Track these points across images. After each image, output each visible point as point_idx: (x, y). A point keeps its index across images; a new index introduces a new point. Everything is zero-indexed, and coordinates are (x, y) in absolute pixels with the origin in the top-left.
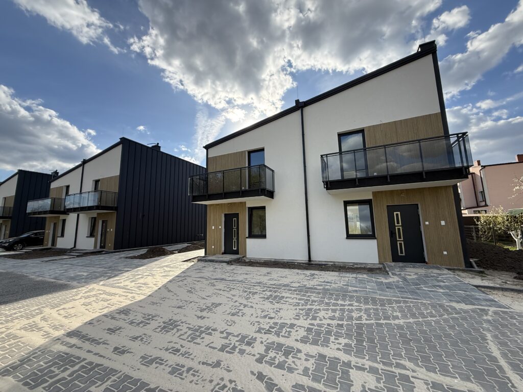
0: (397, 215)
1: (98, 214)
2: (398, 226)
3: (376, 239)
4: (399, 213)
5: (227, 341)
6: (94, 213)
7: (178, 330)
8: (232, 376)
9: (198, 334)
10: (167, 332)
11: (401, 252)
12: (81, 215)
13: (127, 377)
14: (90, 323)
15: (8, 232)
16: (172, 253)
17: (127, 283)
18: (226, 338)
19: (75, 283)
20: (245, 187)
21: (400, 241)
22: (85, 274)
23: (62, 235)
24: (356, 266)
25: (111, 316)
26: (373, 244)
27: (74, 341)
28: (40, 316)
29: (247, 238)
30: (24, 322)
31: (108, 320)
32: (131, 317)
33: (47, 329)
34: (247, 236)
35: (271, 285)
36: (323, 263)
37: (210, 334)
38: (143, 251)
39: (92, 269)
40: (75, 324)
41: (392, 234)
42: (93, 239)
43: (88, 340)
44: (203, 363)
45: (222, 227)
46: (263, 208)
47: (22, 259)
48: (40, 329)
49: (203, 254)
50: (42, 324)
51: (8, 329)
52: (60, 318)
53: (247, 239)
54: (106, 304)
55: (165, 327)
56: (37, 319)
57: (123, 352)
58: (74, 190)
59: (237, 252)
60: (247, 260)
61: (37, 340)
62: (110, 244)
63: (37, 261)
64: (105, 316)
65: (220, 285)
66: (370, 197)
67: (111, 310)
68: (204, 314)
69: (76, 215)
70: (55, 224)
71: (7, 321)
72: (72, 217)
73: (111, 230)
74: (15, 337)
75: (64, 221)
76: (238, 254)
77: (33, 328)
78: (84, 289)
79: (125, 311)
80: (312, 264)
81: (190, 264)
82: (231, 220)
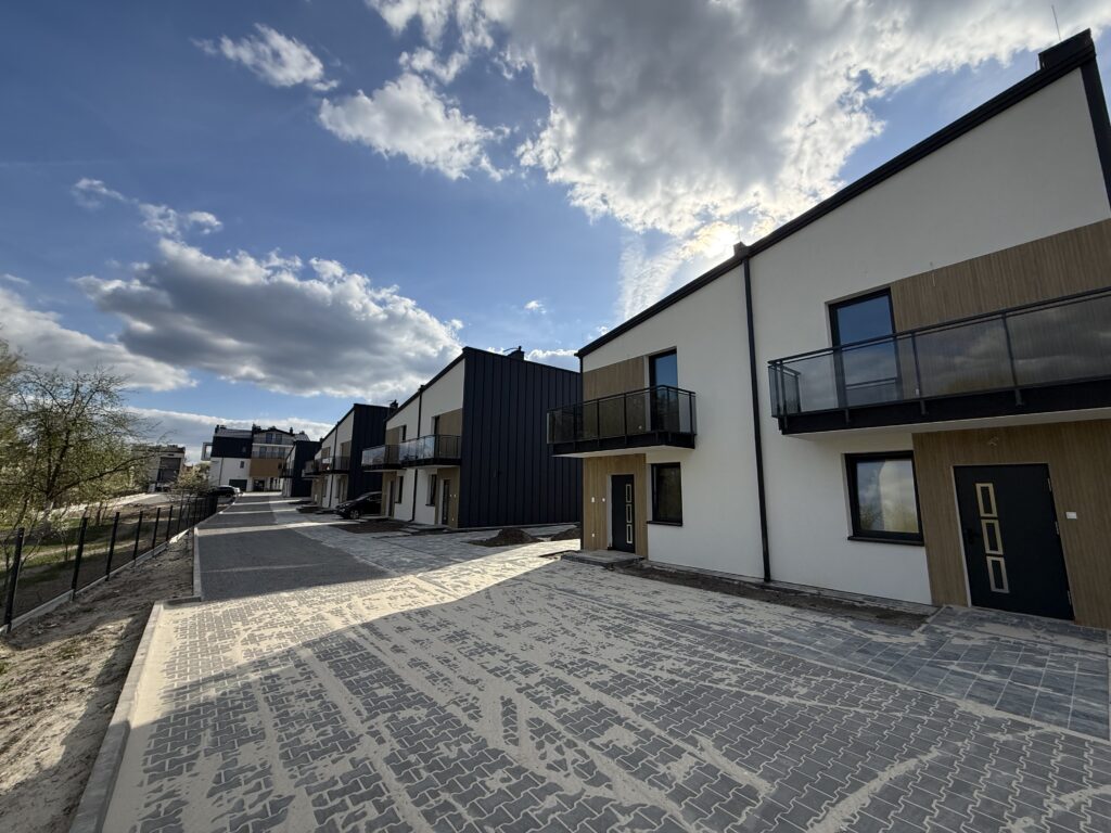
0: (985, 490)
1: (439, 470)
2: (989, 517)
3: (922, 545)
4: (990, 486)
5: (505, 665)
6: (434, 469)
7: (463, 643)
8: (480, 695)
9: (480, 650)
10: (451, 642)
11: (999, 584)
12: (420, 472)
13: (391, 671)
14: (386, 618)
15: (346, 492)
16: (535, 540)
17: (447, 579)
18: (507, 662)
19: (392, 571)
20: (644, 427)
21: (995, 557)
22: (408, 560)
23: (400, 501)
24: (867, 603)
25: (407, 615)
26: (917, 556)
27: (365, 632)
28: (346, 603)
29: (649, 522)
30: (334, 606)
31: (403, 618)
32: (426, 620)
33: (348, 616)
34: (650, 518)
35: (638, 611)
36: (796, 588)
37: (493, 654)
38: (494, 534)
39: (421, 555)
40: (372, 616)
41: (972, 536)
42: (434, 508)
43: (376, 634)
44: (463, 678)
45: (608, 500)
46: (677, 466)
47: (354, 532)
48: (343, 615)
49: (578, 548)
50: (347, 611)
51: (320, 610)
52: (363, 608)
53: (650, 527)
54: (410, 601)
55: (452, 637)
56: (344, 605)
57: (399, 651)
58: (411, 433)
59: (631, 549)
60: (646, 566)
61: (337, 624)
62: (454, 519)
63: (368, 536)
64: (403, 613)
65: (560, 600)
66: (909, 446)
67: (412, 608)
68: (506, 632)
69: (414, 471)
70: (392, 483)
71: (321, 603)
72: (409, 474)
73: (455, 495)
74: (323, 618)
75: (402, 478)
76: (634, 552)
77: (338, 613)
78: (398, 580)
79: (423, 612)
80: (769, 588)
81: (546, 561)
82: (622, 487)
